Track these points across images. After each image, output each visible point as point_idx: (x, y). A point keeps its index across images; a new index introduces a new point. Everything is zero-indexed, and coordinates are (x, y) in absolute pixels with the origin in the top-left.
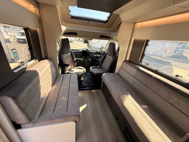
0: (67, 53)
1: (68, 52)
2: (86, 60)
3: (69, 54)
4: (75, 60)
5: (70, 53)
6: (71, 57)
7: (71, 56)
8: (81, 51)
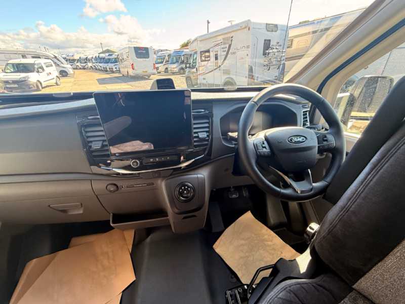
2: (162, 185)
8: (92, 102)
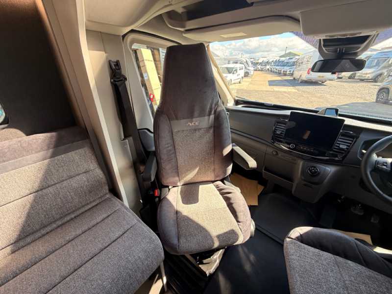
0: (191, 116)
1: (196, 113)
3: (206, 121)
4: (227, 151)
5: (212, 117)
6: (209, 136)
7: (212, 131)
